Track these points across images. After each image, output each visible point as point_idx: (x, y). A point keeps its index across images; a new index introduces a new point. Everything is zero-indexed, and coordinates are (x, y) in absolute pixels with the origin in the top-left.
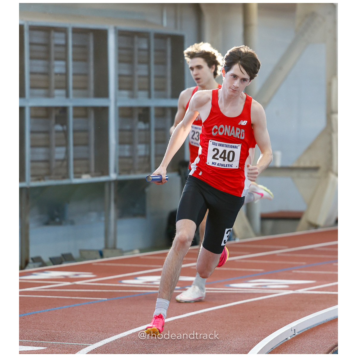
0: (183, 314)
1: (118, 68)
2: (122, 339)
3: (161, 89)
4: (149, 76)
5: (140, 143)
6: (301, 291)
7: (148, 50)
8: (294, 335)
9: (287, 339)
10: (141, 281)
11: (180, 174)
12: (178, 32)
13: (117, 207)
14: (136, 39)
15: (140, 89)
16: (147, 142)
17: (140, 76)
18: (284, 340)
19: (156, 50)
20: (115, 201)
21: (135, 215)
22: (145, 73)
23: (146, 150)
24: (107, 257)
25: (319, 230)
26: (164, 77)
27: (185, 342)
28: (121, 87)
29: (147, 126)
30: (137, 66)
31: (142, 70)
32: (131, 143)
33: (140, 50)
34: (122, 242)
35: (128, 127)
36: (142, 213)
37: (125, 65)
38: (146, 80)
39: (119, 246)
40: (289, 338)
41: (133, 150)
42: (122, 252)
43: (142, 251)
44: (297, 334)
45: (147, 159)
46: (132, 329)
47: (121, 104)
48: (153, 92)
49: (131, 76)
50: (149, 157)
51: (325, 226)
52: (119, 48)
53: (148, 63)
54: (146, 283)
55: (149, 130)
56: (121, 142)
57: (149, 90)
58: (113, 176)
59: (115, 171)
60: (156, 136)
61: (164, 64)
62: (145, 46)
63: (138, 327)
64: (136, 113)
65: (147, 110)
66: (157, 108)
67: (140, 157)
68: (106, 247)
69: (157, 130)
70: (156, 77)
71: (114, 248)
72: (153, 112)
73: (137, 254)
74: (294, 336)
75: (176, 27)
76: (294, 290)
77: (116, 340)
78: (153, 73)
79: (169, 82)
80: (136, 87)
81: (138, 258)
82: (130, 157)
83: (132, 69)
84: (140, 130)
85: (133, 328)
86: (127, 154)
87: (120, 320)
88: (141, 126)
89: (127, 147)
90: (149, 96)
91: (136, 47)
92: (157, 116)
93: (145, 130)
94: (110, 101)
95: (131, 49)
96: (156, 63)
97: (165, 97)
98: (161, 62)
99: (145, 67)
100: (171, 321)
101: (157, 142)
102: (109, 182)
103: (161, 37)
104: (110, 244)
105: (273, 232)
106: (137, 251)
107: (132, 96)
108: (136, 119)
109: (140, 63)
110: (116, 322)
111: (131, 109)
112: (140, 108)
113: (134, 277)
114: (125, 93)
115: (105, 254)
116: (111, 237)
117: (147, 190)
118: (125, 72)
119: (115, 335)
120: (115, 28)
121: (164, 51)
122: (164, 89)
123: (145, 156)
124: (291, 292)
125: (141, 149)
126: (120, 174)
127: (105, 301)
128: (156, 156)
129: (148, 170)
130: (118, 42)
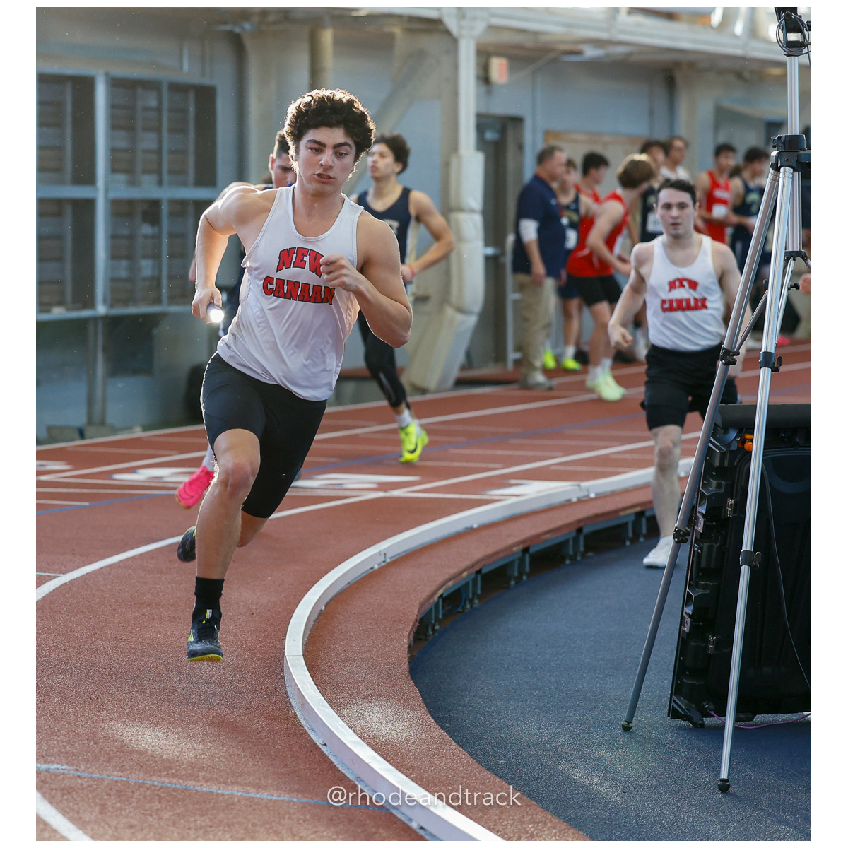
1: (110, 138)
2: (110, 566)
3: (178, 173)
4: (159, 151)
5: (145, 257)
6: (396, 493)
7: (159, 109)
8: (384, 562)
9: (372, 568)
10: (143, 475)
12: (206, 81)
13: (108, 359)
14: (140, 91)
15: (146, 172)
16: (156, 256)
17: (146, 151)
18: (368, 570)
19: (170, 110)
20: (105, 349)
21: (135, 372)
22: (153, 146)
23: (153, 268)
24: (91, 438)
25: (429, 397)
26: (183, 152)
28: (114, 169)
29: (156, 230)
30: (141, 134)
31: (147, 141)
32: (130, 257)
33: (146, 109)
34: (114, 414)
35: (125, 232)
36: (146, 369)
37: (122, 133)
38: (155, 156)
39: (109, 420)
40: (376, 567)
41: (133, 269)
42: (114, 431)
43: (146, 428)
44: (388, 560)
45: (155, 282)
46: (127, 551)
47: (112, 195)
48: (166, 177)
49: (131, 150)
50: (159, 280)
51: (437, 391)
52: (113, 107)
53: (158, 130)
54: (151, 480)
55: (158, 237)
56: (114, 256)
57: (159, 173)
58: (101, 309)
59: (105, 302)
60: (170, 245)
61: (184, 131)
62: (153, 103)
63: (137, 548)
64: (139, 210)
65: (155, 204)
66: (173, 202)
67: (145, 279)
68: (90, 422)
69: (171, 236)
70: (170, 152)
71: (103, 423)
72: (165, 208)
73: (138, 433)
74: (383, 564)
75: (203, 74)
76: (385, 491)
77: (101, 568)
78: (165, 147)
79: (191, 160)
80: (139, 167)
81: (139, 439)
82: (126, 280)
83: (133, 140)
84: (146, 237)
85: (129, 550)
86: (123, 274)
88: (147, 229)
89: (124, 263)
90: (160, 183)
91: (140, 104)
92: (172, 214)
93: (153, 237)
94: (97, 190)
95: (132, 108)
96: (171, 130)
97: (184, 184)
98: (178, 128)
99: (152, 136)
101: (172, 256)
102: (95, 319)
103: (178, 88)
104: (96, 418)
105: (356, 400)
106: (138, 429)
107: (133, 183)
108: (138, 219)
109: (146, 129)
111: (131, 203)
112: (144, 201)
113: (132, 470)
114: (121, 177)
115: (87, 433)
116: (97, 407)
117: (155, 332)
118: (122, 144)
119: (100, 559)
120: (107, 74)
121: (184, 111)
122: (182, 172)
123: (152, 278)
124: (381, 494)
125: (146, 267)
126: (112, 306)
127: (85, 507)
128: (170, 277)
129: (158, 301)
130: (111, 96)
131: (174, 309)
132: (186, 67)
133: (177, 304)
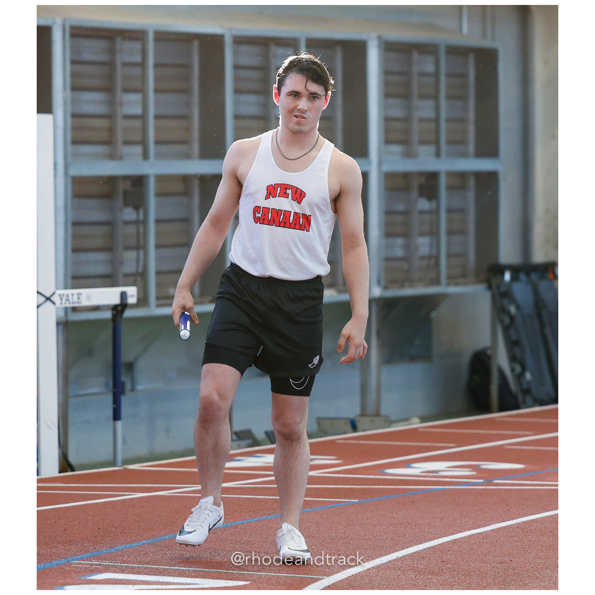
0: (485, 526)
1: (384, 107)
2: (378, 567)
3: (457, 142)
4: (437, 120)
5: (422, 234)
7: (436, 75)
10: (417, 470)
11: (490, 287)
12: (487, 44)
13: (382, 345)
14: (416, 56)
15: (422, 142)
16: (434, 233)
17: (421, 120)
19: (448, 75)
20: (379, 334)
21: (413, 359)
22: (431, 114)
23: (431, 246)
24: (364, 430)
26: (463, 121)
27: (486, 573)
28: (388, 139)
29: (434, 204)
30: (417, 103)
31: (424, 109)
32: (406, 235)
33: (422, 74)
34: (390, 404)
35: (401, 207)
36: (425, 355)
37: (397, 102)
38: (432, 125)
39: (384, 411)
41: (409, 247)
42: (390, 422)
43: (423, 419)
45: (433, 261)
46: (396, 551)
47: (387, 168)
48: (444, 147)
49: (407, 120)
50: (437, 258)
52: (386, 72)
53: (436, 97)
54: (425, 474)
55: (437, 211)
56: (388, 233)
57: (437, 143)
58: (375, 291)
59: (379, 283)
60: (449, 222)
61: (463, 98)
62: (430, 68)
63: (407, 548)
64: (415, 183)
65: (433, 177)
66: (451, 174)
67: (422, 258)
68: (363, 413)
69: (449, 211)
70: (448, 120)
71: (378, 415)
72: (443, 182)
73: (416, 424)
75: (484, 35)
78: (443, 115)
79: (472, 129)
80: (415, 137)
82: (404, 259)
83: (409, 108)
84: (422, 212)
85: (399, 550)
86: (399, 253)
87: (377, 535)
88: (424, 204)
89: (400, 241)
90: (438, 154)
91: (416, 69)
92: (450, 188)
93: (430, 212)
94: (369, 163)
95: (407, 74)
96: (449, 97)
97: (465, 155)
98: (459, 95)
99: (430, 103)
100: (465, 537)
101: (450, 233)
103: (457, 52)
104: (371, 408)
106: (416, 420)
107: (408, 155)
108: (415, 193)
109: (422, 97)
110: (370, 539)
111: (406, 176)
112: (421, 174)
113: (407, 464)
114: (396, 148)
115: (359, 425)
116: (372, 397)
117: (434, 314)
118: (397, 113)
120: (379, 38)
121: (463, 76)
122: (463, 142)
123: (429, 257)
125: (423, 245)
126: (386, 288)
127: (354, 504)
128: (449, 256)
129: (436, 281)
130: (384, 61)
131: (452, 290)
132: (465, 29)
133: (457, 284)
